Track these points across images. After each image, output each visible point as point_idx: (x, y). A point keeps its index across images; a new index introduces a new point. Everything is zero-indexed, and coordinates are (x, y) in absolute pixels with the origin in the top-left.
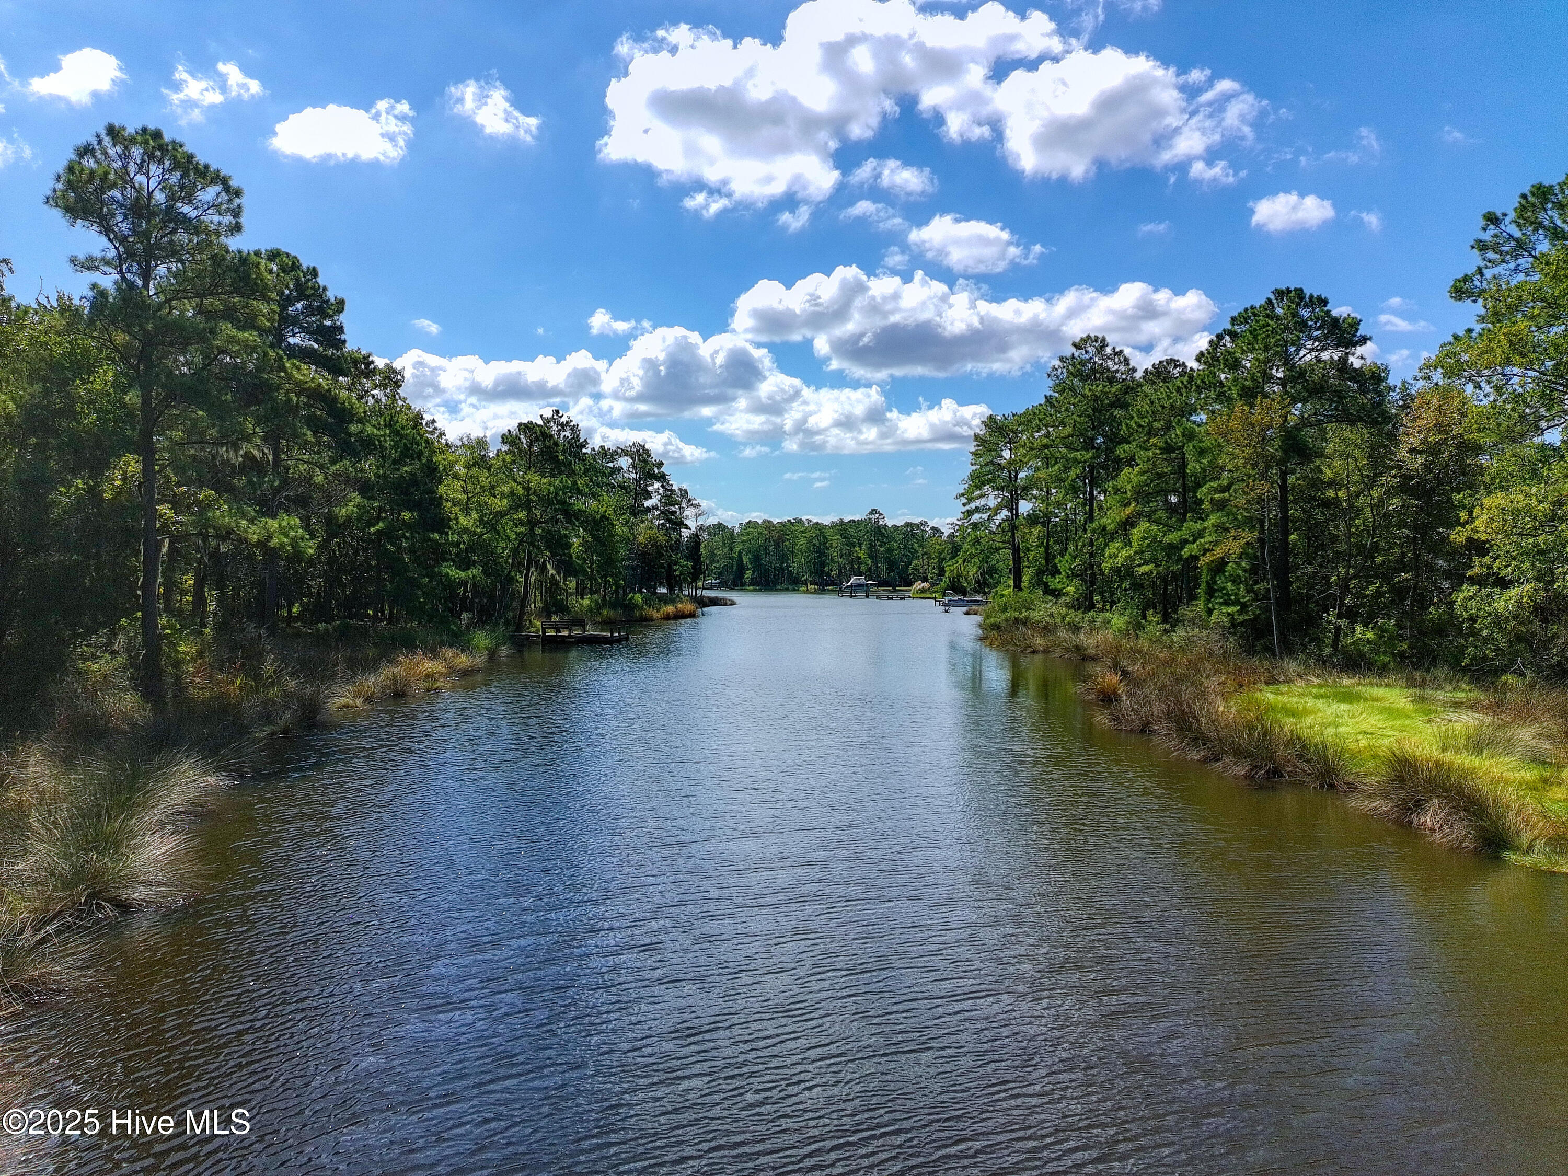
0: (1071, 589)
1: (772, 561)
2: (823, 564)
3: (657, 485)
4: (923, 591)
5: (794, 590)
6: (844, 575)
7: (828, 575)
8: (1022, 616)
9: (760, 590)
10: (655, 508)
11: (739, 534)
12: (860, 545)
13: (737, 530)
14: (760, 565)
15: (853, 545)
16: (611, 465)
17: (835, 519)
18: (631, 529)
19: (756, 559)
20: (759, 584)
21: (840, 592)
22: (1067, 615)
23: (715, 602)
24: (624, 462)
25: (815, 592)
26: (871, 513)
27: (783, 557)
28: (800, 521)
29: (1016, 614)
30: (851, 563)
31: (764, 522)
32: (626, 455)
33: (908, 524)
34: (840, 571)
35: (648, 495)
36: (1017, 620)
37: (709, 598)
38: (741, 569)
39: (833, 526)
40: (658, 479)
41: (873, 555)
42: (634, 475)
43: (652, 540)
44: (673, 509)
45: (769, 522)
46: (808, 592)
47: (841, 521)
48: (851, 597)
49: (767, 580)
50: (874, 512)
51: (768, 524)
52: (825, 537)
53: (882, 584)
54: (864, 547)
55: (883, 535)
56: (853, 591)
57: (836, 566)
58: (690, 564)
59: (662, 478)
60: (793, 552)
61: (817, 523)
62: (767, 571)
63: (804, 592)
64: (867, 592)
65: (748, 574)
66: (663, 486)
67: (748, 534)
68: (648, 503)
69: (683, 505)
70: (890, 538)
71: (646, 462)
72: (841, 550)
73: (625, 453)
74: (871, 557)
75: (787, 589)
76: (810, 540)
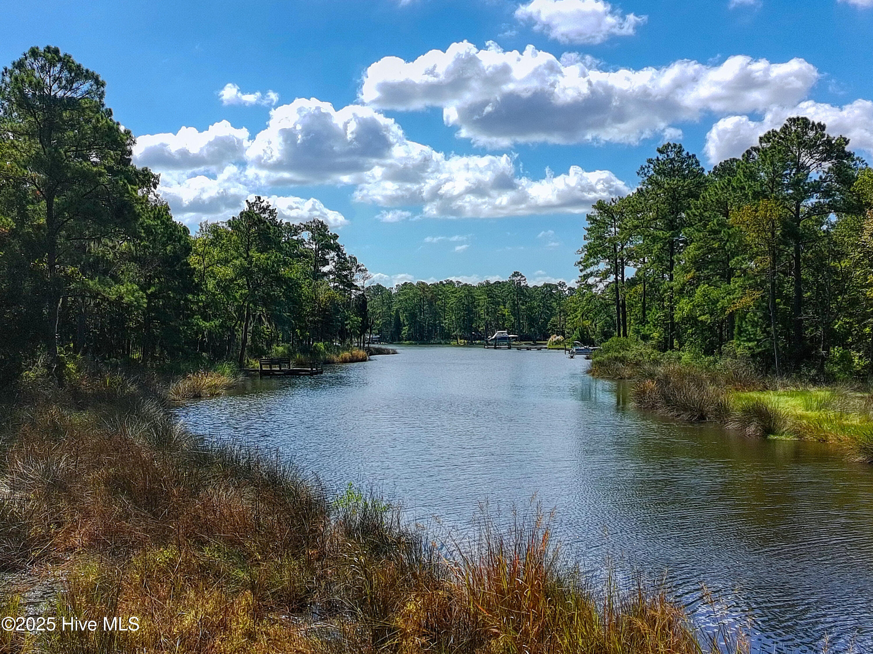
0: (656, 335)
1: (425, 318)
2: (471, 321)
3: (333, 254)
4: (558, 342)
5: (446, 343)
6: (489, 330)
7: (476, 331)
8: (620, 356)
9: (416, 344)
10: (330, 272)
11: (398, 295)
12: (504, 304)
13: (394, 291)
14: (416, 322)
15: (498, 304)
16: (295, 238)
17: (483, 281)
18: (314, 291)
19: (412, 316)
20: (416, 339)
21: (487, 345)
22: (652, 353)
23: (380, 352)
24: (306, 235)
25: (465, 345)
26: (514, 275)
27: (435, 314)
28: (451, 283)
29: (616, 354)
30: (497, 320)
31: (418, 283)
32: (307, 230)
33: (546, 285)
34: (487, 327)
35: (326, 263)
36: (616, 358)
37: (374, 348)
38: (399, 325)
39: (481, 286)
40: (333, 250)
41: (515, 311)
42: (314, 246)
43: (331, 300)
44: (345, 273)
45: (423, 283)
46: (458, 345)
47: (488, 283)
48: (495, 348)
49: (421, 335)
50: (516, 274)
51: (422, 286)
52: (472, 297)
53: (523, 338)
54: (507, 305)
55: (524, 295)
56: (496, 344)
57: (483, 323)
58: (360, 319)
59: (337, 248)
60: (444, 310)
61: (466, 285)
62: (422, 327)
63: (455, 346)
64: (509, 344)
65: (405, 330)
66: (338, 255)
67: (404, 294)
68: (326, 269)
69: (353, 270)
70: (532, 298)
71: (324, 236)
72: (487, 308)
73: (307, 228)
74: (514, 315)
75: (440, 343)
76: (460, 299)
